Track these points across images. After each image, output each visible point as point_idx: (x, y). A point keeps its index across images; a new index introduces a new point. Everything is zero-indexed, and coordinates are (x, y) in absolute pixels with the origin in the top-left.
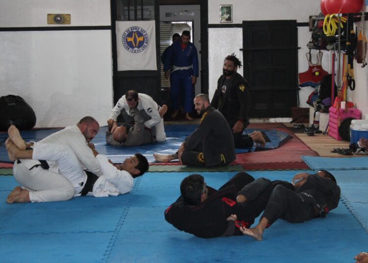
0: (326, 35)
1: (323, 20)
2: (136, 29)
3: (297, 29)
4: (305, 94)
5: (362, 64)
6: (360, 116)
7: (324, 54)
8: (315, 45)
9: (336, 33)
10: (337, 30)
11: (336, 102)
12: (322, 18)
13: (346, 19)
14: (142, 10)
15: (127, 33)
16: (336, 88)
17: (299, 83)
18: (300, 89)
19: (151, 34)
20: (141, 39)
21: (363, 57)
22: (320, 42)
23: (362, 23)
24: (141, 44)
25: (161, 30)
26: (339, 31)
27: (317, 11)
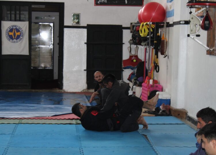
0: (141, 36)
1: (139, 26)
2: (15, 27)
3: (122, 31)
4: (127, 73)
5: (164, 56)
6: (162, 90)
7: (139, 48)
8: (134, 42)
9: (148, 35)
10: (148, 33)
11: (147, 80)
12: (139, 25)
13: (154, 26)
14: (20, 14)
15: (9, 30)
16: (147, 71)
17: (123, 67)
18: (123, 70)
19: (26, 31)
20: (18, 34)
21: (165, 51)
22: (137, 40)
23: (164, 29)
24: (18, 37)
25: (32, 28)
26: (150, 34)
27: (135, 20)
